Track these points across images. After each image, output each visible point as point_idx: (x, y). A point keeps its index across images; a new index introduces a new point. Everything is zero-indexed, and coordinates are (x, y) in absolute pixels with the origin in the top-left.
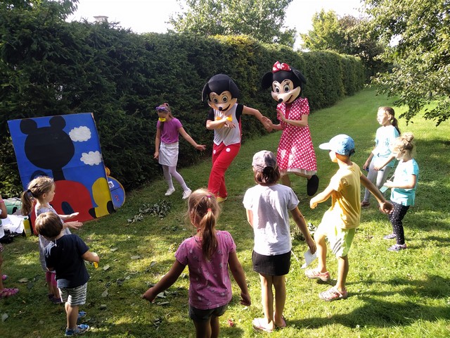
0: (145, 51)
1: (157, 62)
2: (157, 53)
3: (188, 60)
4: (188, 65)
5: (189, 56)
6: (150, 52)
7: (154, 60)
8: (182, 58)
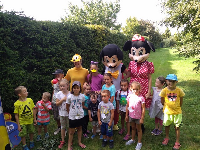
0: (41, 31)
1: (50, 38)
2: (50, 32)
3: (70, 37)
4: (70, 40)
5: (70, 35)
6: (45, 32)
7: (48, 37)
8: (66, 36)
